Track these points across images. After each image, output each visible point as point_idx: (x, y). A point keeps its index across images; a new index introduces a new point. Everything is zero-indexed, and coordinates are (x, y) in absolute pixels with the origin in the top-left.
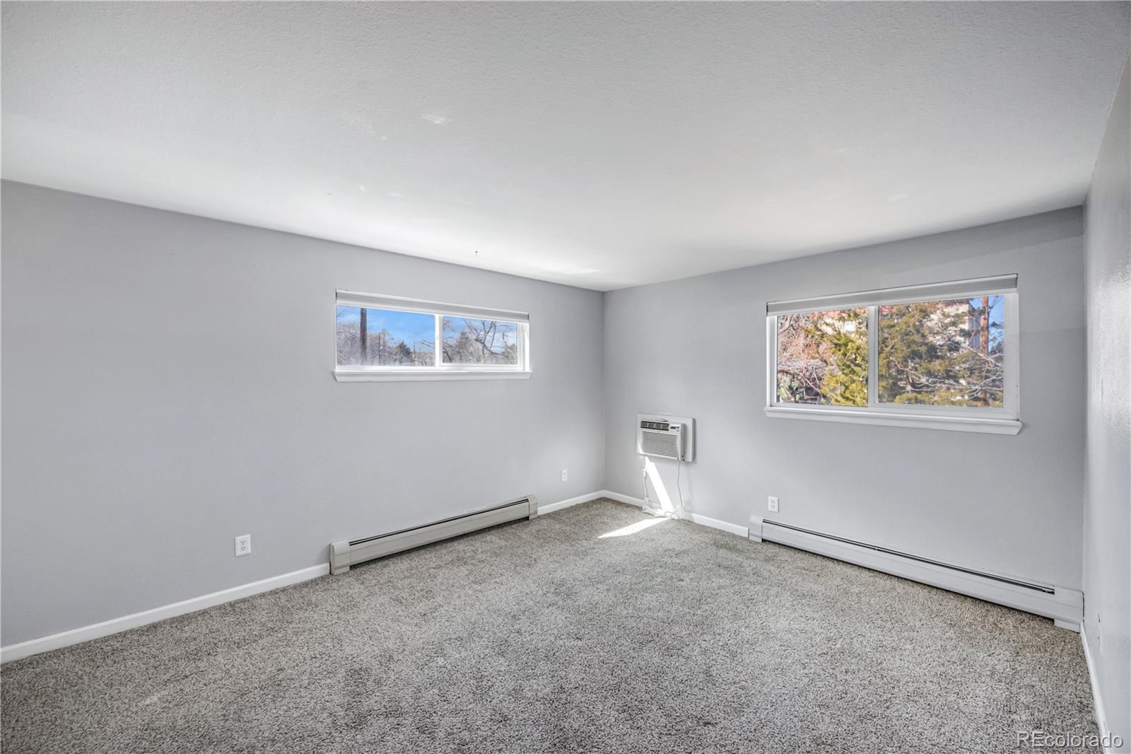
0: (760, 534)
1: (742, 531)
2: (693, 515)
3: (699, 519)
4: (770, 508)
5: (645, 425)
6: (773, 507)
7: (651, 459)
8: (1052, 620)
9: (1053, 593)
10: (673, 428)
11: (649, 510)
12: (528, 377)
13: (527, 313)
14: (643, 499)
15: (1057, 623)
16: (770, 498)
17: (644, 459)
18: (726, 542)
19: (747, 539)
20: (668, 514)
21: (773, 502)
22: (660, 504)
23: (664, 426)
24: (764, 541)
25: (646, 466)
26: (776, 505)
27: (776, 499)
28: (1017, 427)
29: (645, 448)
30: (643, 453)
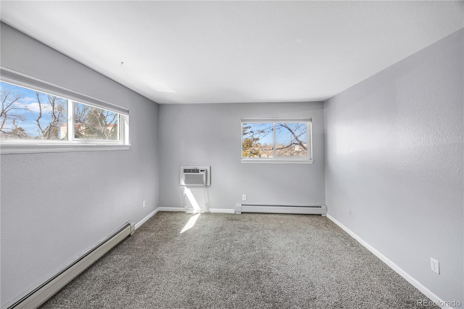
0: (240, 211)
1: (232, 211)
2: (210, 209)
3: (212, 210)
4: (243, 199)
5: (185, 171)
6: (244, 198)
7: (188, 187)
8: (321, 215)
9: (321, 207)
10: (202, 171)
11: (188, 212)
12: (128, 148)
13: (128, 110)
14: (184, 207)
15: (322, 215)
16: (243, 195)
17: (184, 188)
18: (230, 217)
19: (235, 214)
20: (199, 212)
21: (244, 197)
22: (193, 207)
23: (197, 171)
24: (242, 213)
25: (185, 191)
26: (245, 197)
27: (245, 195)
28: (312, 161)
29: (186, 182)
30: (185, 185)
